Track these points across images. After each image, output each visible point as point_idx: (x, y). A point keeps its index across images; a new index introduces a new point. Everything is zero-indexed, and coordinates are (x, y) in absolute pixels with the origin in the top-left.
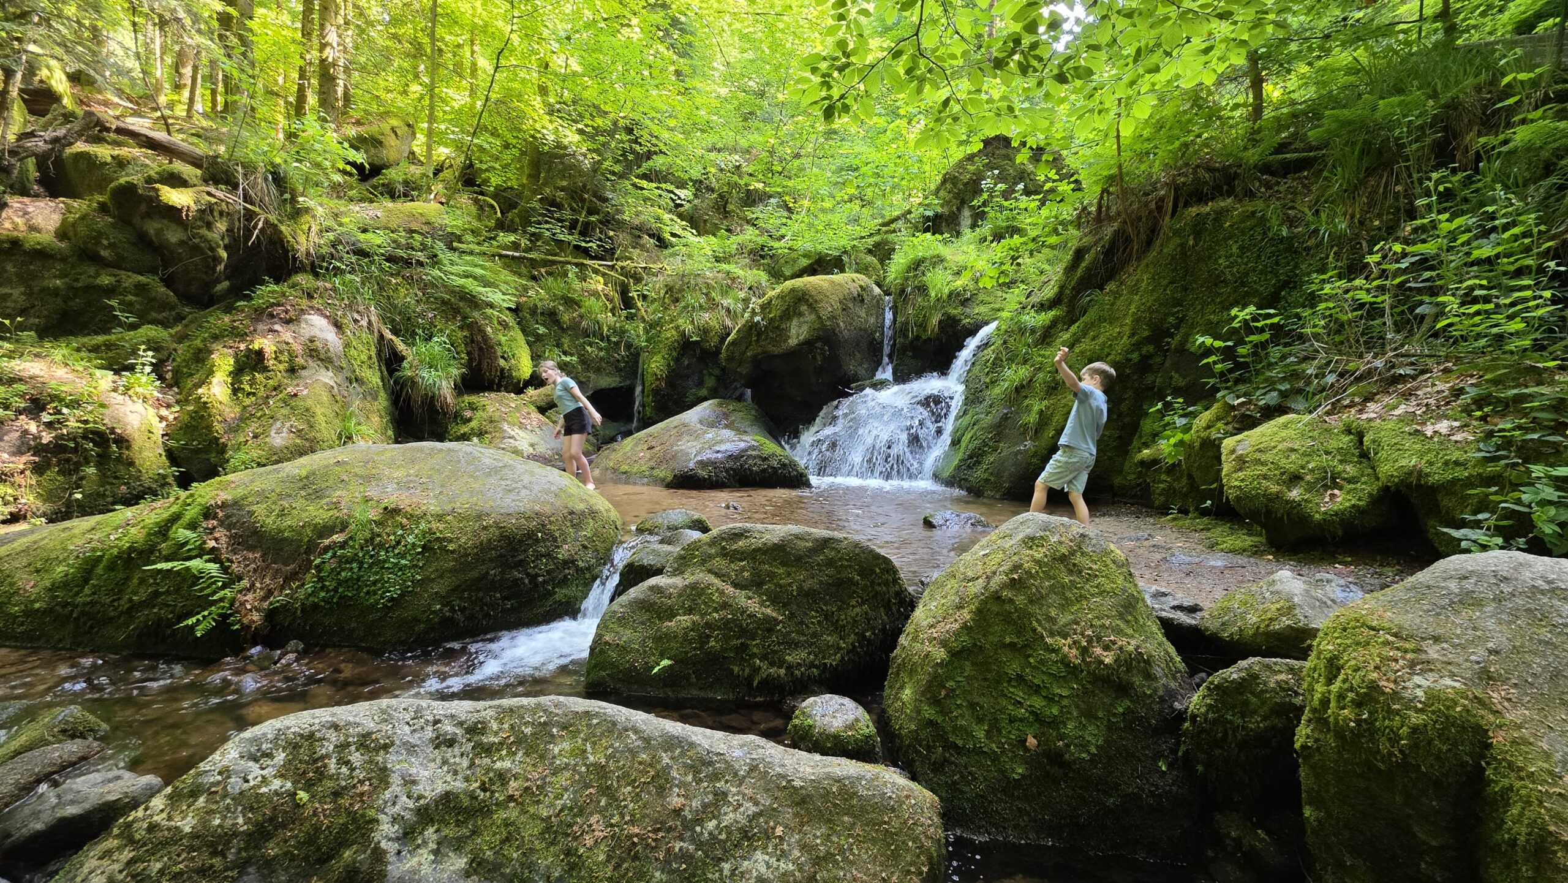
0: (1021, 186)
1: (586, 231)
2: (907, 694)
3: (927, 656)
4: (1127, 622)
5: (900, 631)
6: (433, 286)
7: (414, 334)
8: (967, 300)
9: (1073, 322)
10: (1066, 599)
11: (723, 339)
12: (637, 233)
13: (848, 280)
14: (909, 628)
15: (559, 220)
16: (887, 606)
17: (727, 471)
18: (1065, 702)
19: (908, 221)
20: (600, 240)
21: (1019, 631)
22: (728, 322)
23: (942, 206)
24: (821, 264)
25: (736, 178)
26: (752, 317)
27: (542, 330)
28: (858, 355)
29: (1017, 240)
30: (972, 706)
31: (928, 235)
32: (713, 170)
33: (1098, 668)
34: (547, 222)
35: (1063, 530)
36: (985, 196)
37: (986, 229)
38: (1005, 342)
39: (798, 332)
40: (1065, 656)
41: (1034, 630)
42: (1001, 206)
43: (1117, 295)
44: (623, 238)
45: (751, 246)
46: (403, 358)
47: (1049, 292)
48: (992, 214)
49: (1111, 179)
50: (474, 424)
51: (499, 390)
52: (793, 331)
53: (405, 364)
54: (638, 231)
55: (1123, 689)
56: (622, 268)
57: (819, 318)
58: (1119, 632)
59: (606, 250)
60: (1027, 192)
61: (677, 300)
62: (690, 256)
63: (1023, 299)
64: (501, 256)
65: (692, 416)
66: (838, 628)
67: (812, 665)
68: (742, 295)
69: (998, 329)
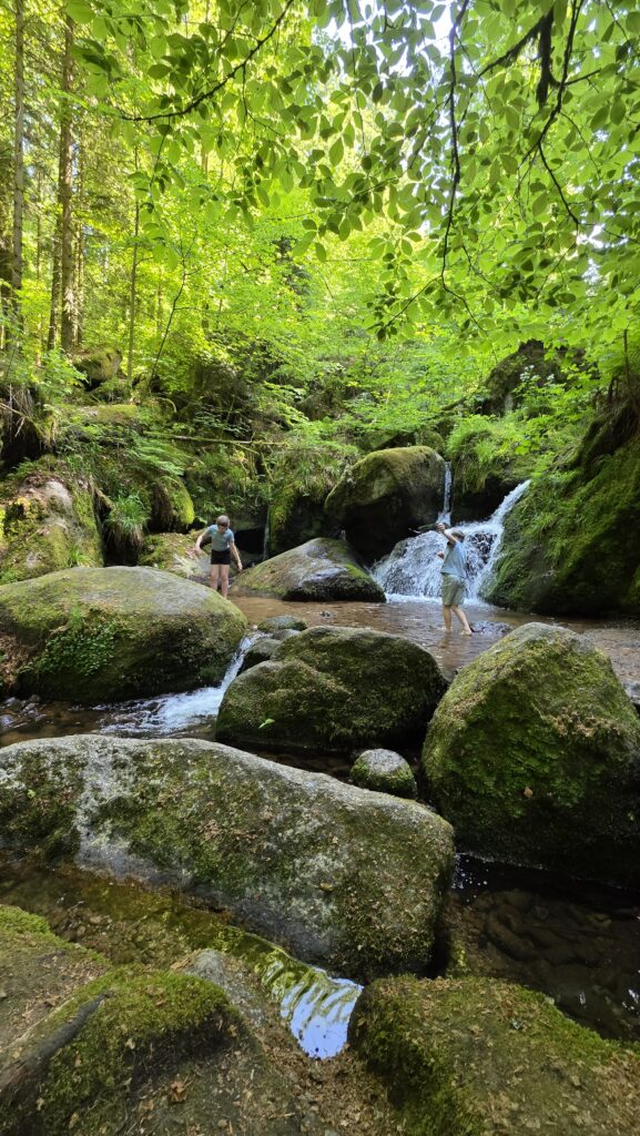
0: (552, 377)
1: (233, 420)
2: (437, 751)
3: (451, 725)
4: (606, 706)
5: (436, 707)
6: (130, 461)
7: (117, 494)
8: (507, 464)
9: (588, 479)
10: (558, 687)
11: (326, 495)
12: (268, 420)
13: (417, 450)
14: (441, 705)
15: (214, 413)
16: (427, 688)
17: (325, 589)
18: (554, 764)
19: (465, 406)
20: (242, 426)
21: (521, 709)
22: (330, 483)
23: (491, 394)
24: (399, 439)
25: (338, 378)
26: (346, 479)
27: (201, 490)
28: (424, 506)
29: (544, 418)
30: (485, 762)
31: (478, 416)
32: (322, 374)
33: (580, 739)
34: (205, 415)
35: (557, 636)
36: (523, 385)
37: (524, 410)
38: (536, 495)
39: (379, 489)
40: (555, 730)
41: (532, 709)
42: (535, 392)
43: (624, 458)
44: (258, 424)
45: (348, 427)
46: (110, 510)
47: (571, 457)
48: (529, 399)
49: (620, 370)
50: (155, 554)
51: (171, 531)
52: (376, 489)
53: (111, 514)
54: (267, 419)
55: (600, 757)
56: (257, 446)
57: (395, 479)
58: (599, 714)
59: (245, 433)
60: (557, 381)
61: (294, 468)
62: (304, 436)
63: (551, 462)
64: (175, 439)
65: (302, 549)
66: (392, 703)
67: (371, 728)
68: (340, 463)
69: (531, 485)
